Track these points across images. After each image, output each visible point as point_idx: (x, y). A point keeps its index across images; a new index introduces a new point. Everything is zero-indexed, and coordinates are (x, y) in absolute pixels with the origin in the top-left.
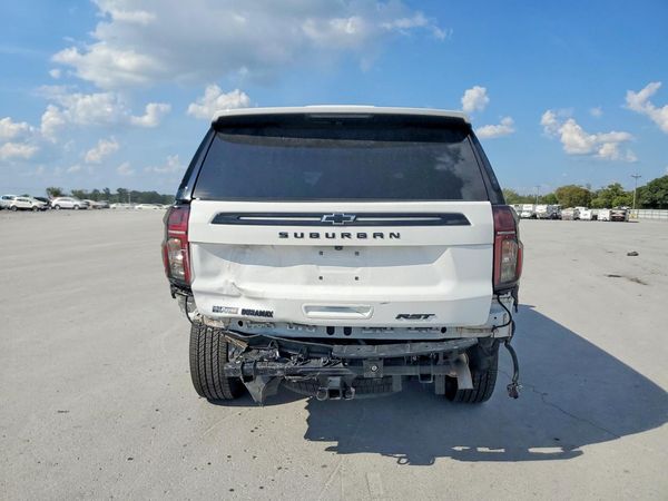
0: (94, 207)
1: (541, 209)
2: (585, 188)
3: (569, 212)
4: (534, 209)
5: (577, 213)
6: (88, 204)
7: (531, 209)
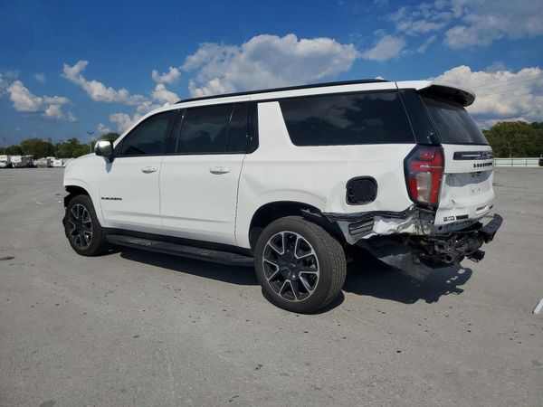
1: (16, 159)
2: (47, 141)
3: (43, 161)
4: (9, 159)
5: (49, 162)
7: (6, 159)
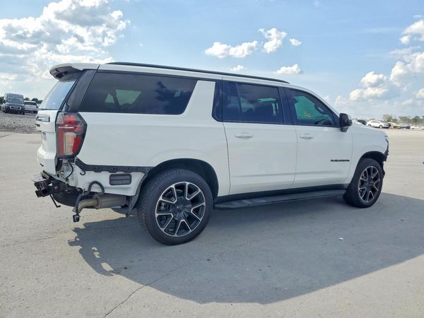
0: (395, 127)
6: (390, 125)
